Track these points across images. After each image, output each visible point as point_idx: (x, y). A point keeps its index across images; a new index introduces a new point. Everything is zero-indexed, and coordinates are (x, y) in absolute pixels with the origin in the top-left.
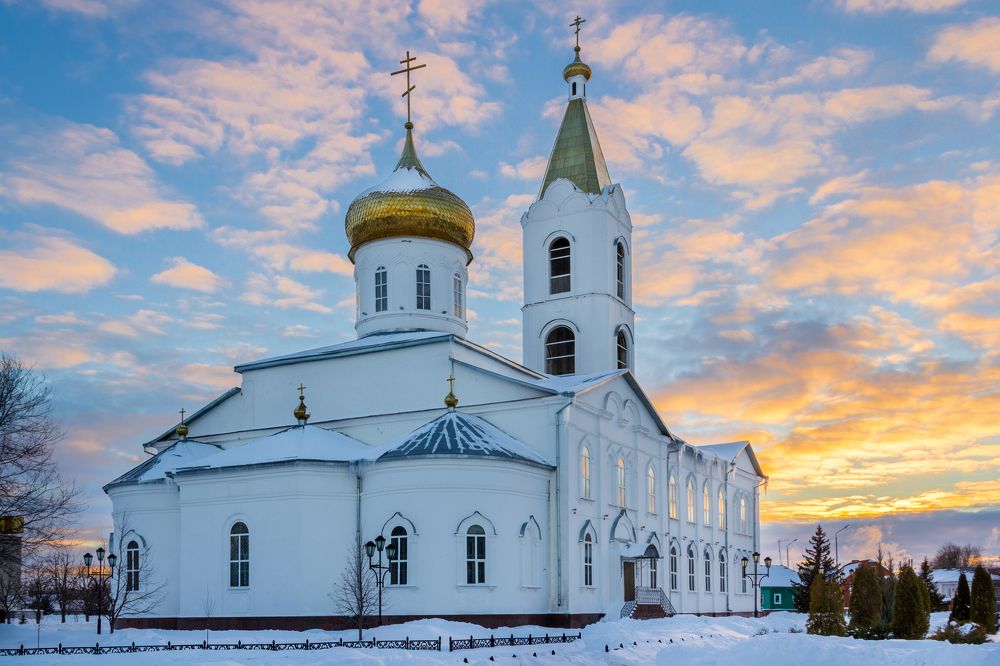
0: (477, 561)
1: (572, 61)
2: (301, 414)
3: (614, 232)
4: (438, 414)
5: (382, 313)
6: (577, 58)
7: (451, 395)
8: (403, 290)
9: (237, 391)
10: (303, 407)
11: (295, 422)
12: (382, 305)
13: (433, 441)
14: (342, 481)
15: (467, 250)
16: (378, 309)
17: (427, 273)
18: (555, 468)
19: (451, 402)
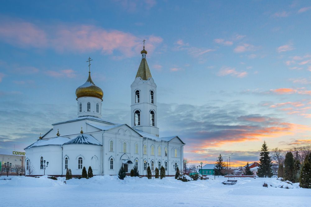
0: (80, 164)
1: (143, 50)
2: (58, 135)
3: (150, 88)
4: (78, 135)
5: (81, 112)
6: (144, 49)
7: (82, 131)
8: (85, 107)
9: (52, 129)
10: (58, 133)
11: (57, 136)
12: (81, 111)
13: (77, 141)
14: (58, 149)
15: (102, 99)
16: (80, 112)
17: (90, 104)
18: (102, 145)
19: (82, 132)
